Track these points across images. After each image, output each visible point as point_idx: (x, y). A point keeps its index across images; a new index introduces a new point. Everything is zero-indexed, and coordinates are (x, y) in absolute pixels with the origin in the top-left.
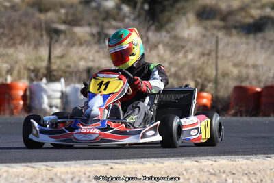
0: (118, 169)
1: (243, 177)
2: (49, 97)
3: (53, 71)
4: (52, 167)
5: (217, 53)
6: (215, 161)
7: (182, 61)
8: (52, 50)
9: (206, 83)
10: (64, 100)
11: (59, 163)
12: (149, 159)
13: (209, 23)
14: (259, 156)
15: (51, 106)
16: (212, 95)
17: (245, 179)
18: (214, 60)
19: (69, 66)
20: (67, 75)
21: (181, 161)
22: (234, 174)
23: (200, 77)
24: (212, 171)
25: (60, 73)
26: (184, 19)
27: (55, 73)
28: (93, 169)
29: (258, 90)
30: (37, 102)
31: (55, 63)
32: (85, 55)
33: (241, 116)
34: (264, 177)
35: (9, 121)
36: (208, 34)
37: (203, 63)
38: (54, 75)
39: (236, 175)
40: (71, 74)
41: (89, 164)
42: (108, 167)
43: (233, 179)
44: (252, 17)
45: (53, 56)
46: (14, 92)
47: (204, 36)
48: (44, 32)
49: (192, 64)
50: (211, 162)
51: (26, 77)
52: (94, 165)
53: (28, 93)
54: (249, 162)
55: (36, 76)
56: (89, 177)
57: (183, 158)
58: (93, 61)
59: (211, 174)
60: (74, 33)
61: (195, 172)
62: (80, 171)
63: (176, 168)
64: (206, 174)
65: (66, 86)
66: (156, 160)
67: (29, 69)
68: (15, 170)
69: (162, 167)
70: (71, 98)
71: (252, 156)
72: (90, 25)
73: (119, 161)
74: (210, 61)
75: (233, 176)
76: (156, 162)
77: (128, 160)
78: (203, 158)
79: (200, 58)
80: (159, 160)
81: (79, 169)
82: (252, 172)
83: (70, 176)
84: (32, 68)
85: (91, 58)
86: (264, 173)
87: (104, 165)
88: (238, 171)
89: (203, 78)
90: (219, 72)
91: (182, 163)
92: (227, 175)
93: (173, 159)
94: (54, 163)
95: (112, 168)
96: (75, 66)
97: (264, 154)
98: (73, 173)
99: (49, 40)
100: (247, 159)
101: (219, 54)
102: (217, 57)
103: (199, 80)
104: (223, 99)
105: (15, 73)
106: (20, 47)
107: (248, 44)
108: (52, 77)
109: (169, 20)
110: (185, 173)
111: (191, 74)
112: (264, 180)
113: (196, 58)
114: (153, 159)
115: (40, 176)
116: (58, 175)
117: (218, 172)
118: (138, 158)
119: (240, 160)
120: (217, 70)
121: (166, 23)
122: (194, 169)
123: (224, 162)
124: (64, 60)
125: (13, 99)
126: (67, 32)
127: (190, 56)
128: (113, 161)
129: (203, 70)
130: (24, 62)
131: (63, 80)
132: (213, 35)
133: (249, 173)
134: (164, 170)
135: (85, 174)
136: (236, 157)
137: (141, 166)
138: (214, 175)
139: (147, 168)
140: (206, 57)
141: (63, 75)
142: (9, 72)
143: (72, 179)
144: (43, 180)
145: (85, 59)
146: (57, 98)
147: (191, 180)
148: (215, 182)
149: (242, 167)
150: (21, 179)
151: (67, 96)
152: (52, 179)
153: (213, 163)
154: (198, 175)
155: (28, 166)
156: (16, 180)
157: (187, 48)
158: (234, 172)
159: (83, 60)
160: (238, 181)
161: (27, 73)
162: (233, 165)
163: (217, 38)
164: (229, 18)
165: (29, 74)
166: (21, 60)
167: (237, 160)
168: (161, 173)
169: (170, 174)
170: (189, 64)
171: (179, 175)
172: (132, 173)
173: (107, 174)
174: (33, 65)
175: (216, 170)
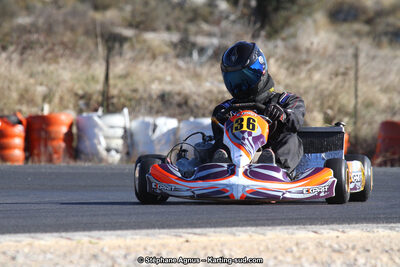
0: (197, 242)
1: (381, 256)
2: (106, 137)
3: (113, 97)
4: (99, 238)
5: (357, 71)
6: (343, 232)
7: (305, 84)
8: (111, 66)
9: (341, 117)
10: (129, 141)
11: (108, 233)
12: (244, 229)
13: (345, 27)
15: (108, 150)
17: (385, 258)
18: (353, 82)
19: (135, 91)
20: (133, 103)
21: (290, 231)
22: (368, 251)
23: (331, 108)
24: (336, 246)
25: (122, 100)
26: (309, 21)
27: (115, 100)
28: (160, 241)
30: (87, 143)
31: (115, 86)
32: (160, 75)
33: (392, 166)
35: (43, 170)
38: (113, 104)
39: (372, 252)
40: (139, 101)
41: (154, 235)
42: (182, 240)
43: (367, 258)
45: (111, 75)
46: (55, 129)
47: (340, 47)
48: (99, 40)
49: (320, 88)
50: (335, 234)
51: (71, 106)
52: (161, 236)
53: (74, 130)
54: (393, 233)
55: (87, 105)
57: (295, 227)
58: (171, 83)
59: (334, 251)
60: (145, 41)
61: (311, 248)
62: (139, 245)
63: (284, 241)
64: (330, 250)
65: (131, 120)
66: (253, 229)
67: (76, 94)
68: (42, 242)
69: (262, 241)
70: (139, 138)
71: (399, 225)
72: (168, 29)
73: (198, 231)
74: (347, 84)
75: (367, 254)
76: (254, 232)
77: (213, 229)
78: (325, 226)
79: (331, 79)
80: (259, 229)
81: (137, 242)
82: (396, 248)
83: (123, 252)
84: (80, 92)
85: (169, 78)
87: (176, 236)
88: (375, 247)
89: (336, 108)
90: (360, 100)
91: (293, 234)
92: (358, 253)
93: (279, 228)
94: (102, 232)
95: (187, 241)
96: (145, 91)
98: (128, 248)
100: (391, 229)
101: (362, 72)
102: (356, 79)
103: (330, 112)
104: (365, 141)
105: (56, 100)
106: (62, 62)
108: (109, 106)
109: (287, 23)
110: (295, 248)
111: (318, 103)
113: (325, 79)
114: (249, 228)
115: (79, 253)
116: (106, 250)
117: (345, 247)
118: (227, 226)
119: (380, 230)
120: (356, 97)
121: (282, 28)
122: (309, 243)
123: (355, 233)
124: (129, 80)
125: (53, 139)
126: (134, 40)
127: (317, 76)
128: (190, 230)
129: (336, 95)
130: (69, 84)
131: (126, 111)
132: (352, 44)
133: (392, 249)
134: (264, 244)
136: (375, 225)
137: (231, 238)
138: (339, 252)
139: (240, 240)
140: (340, 78)
141: (127, 103)
142: (47, 98)
143: (125, 257)
144: (81, 257)
145: (160, 80)
146: (118, 138)
147: (303, 260)
148: (339, 262)
149: (382, 240)
150: (49, 256)
151: (132, 135)
152: (95, 257)
153: (339, 234)
154: (315, 252)
155: (62, 237)
156: (41, 257)
157: (312, 64)
158: (369, 247)
159: (156, 83)
160: (373, 262)
161: (73, 100)
162: (368, 237)
163: (357, 49)
164: (378, 20)
165: (77, 101)
166: (64, 81)
167: (375, 230)
168: (258, 249)
169: (273, 251)
170: (316, 88)
171: (287, 251)
172: (216, 248)
173: (179, 250)
174: (83, 89)
175: (342, 244)
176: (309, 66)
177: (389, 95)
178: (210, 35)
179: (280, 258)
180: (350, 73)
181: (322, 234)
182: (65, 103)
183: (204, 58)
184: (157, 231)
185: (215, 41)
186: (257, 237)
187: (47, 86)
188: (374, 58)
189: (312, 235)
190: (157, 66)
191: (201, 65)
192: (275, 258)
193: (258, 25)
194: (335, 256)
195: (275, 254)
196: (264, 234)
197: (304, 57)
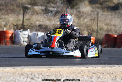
0: (52, 70)
1: (107, 75)
2: (23, 38)
3: (25, 26)
4: (23, 69)
5: (98, 19)
6: (95, 67)
7: (82, 23)
8: (24, 16)
9: (93, 33)
10: (29, 39)
11: (26, 67)
12: (66, 66)
13: (94, 5)
14: (115, 66)
15: (23, 42)
16: (95, 38)
17: (108, 76)
18: (97, 23)
19: (32, 24)
20: (31, 27)
22: (103, 73)
23: (90, 30)
24: (94, 72)
25: (28, 27)
26: (83, 4)
27: (26, 27)
28: (41, 70)
29: (116, 36)
30: (17, 39)
31: (26, 22)
32: (39, 19)
33: (108, 47)
34: (117, 75)
35: (5, 48)
36: (94, 10)
38: (25, 28)
39: (104, 74)
40: (33, 27)
41: (39, 68)
42: (48, 69)
43: (103, 76)
44: (114, 3)
45: (24, 19)
46: (7, 35)
47: (92, 11)
48: (21, 8)
51: (12, 28)
52: (42, 68)
53: (13, 35)
54: (110, 68)
55: (17, 28)
56: (39, 73)
57: (81, 66)
58: (42, 22)
59: (93, 73)
60: (34, 9)
61: (86, 72)
62: (35, 71)
63: (78, 70)
64: (92, 73)
65: (30, 33)
66: (69, 66)
67: (14, 25)
68: (6, 70)
70: (32, 38)
71: (112, 66)
72: (41, 6)
73: (52, 67)
74: (95, 23)
76: (69, 67)
77: (57, 66)
78: (90, 66)
79: (90, 21)
80: (70, 66)
81: (34, 70)
82: (111, 73)
83: (30, 73)
84: (15, 24)
85: (42, 20)
86: (117, 74)
87: (46, 68)
88: (105, 72)
89: (91, 30)
90: (99, 27)
91: (81, 68)
92: (100, 74)
93: (76, 66)
94: (24, 67)
95: (49, 70)
96: (34, 24)
97: (117, 65)
98: (32, 72)
99: (23, 12)
100: (110, 67)
101: (99, 19)
102: (98, 21)
103: (89, 31)
104: (100, 40)
105: (8, 26)
106: (10, 15)
107: (111, 15)
109: (77, 4)
110: (81, 72)
111: (86, 28)
112: (117, 76)
113: (88, 21)
114: (67, 66)
115: (17, 73)
116: (25, 72)
117: (96, 72)
118: (61, 65)
119: (106, 67)
120: (97, 26)
121: (75, 5)
122: (86, 71)
123: (99, 68)
124: (30, 21)
125: (7, 38)
126: (31, 8)
127: (86, 20)
128: (50, 67)
129: (91, 26)
130: (12, 22)
131: (29, 30)
132: (96, 11)
133: (110, 73)
134: (72, 71)
135: (37, 72)
137: (62, 69)
138: (95, 74)
140: (92, 21)
141: (29, 28)
142: (5, 26)
143: (31, 74)
144: (18, 74)
145: (39, 21)
146: (26, 38)
147: (84, 76)
148: (95, 77)
149: (107, 70)
150: (9, 74)
151: (30, 37)
152: (22, 74)
153: (94, 68)
154: (87, 74)
155: (12, 68)
156: (6, 74)
157: (85, 17)
158: (103, 72)
159: (38, 21)
160: (105, 77)
161: (13, 26)
162: (103, 69)
163: (98, 12)
164: (104, 4)
165: (14, 27)
166: (10, 21)
167: (105, 67)
168: (71, 73)
169: (75, 73)
170: (86, 24)
171: (79, 73)
172: (58, 72)
173: (47, 72)
174: (16, 23)
175: (95, 71)
176: (84, 17)
177: (107, 26)
178: (54, 7)
179: (77, 75)
180: (96, 19)
181: (89, 68)
182: (11, 27)
183: (52, 14)
184: (40, 66)
185: (55, 9)
186: (70, 69)
187: (5, 22)
188: (102, 15)
189: (86, 68)
190: (38, 16)
191: (51, 16)
192: (76, 75)
193: (68, 5)
194: (94, 75)
195: (76, 74)
196: (72, 68)
197: (82, 14)
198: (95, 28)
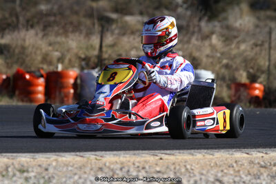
0: (167, 159)
3: (105, 59)
5: (270, 43)
6: (266, 153)
7: (234, 52)
8: (103, 39)
9: (259, 74)
11: (108, 153)
12: (199, 151)
13: (262, 14)
16: (264, 86)
19: (120, 55)
21: (231, 152)
23: (252, 68)
24: (262, 163)
26: (237, 9)
27: (106, 62)
28: (143, 159)
31: (106, 52)
32: (136, 45)
36: (262, 24)
37: (256, 54)
38: (104, 64)
41: (138, 154)
42: (157, 158)
45: (104, 45)
46: (65, 80)
47: (257, 26)
48: (96, 21)
49: (245, 54)
50: (261, 155)
51: (77, 65)
53: (79, 82)
55: (87, 64)
56: (138, 167)
57: (234, 150)
59: (262, 167)
60: (126, 22)
61: (246, 164)
62: (129, 161)
63: (226, 159)
64: (258, 166)
66: (206, 151)
67: (80, 58)
69: (212, 159)
72: (141, 14)
73: (168, 152)
76: (206, 153)
77: (178, 151)
78: (254, 150)
79: (252, 49)
80: (209, 151)
83: (119, 166)
84: (83, 56)
87: (154, 155)
89: (256, 68)
90: (273, 62)
91: (232, 154)
93: (223, 150)
95: (161, 159)
96: (126, 55)
98: (122, 163)
99: (100, 29)
101: (273, 44)
102: (270, 48)
103: (251, 71)
105: (67, 61)
106: (71, 36)
110: (235, 165)
111: (243, 65)
113: (249, 48)
114: (202, 150)
115: (89, 166)
116: (107, 164)
117: (269, 164)
118: (188, 149)
120: (269, 60)
122: (244, 161)
123: (275, 154)
124: (116, 48)
126: (119, 21)
127: (243, 47)
128: (162, 151)
129: (256, 60)
130: (75, 51)
132: (266, 25)
134: (213, 161)
135: (134, 164)
137: (191, 157)
138: (265, 167)
139: (197, 159)
140: (258, 48)
142: (61, 60)
143: (121, 169)
144: (91, 169)
145: (137, 49)
147: (241, 172)
148: (265, 174)
150: (70, 168)
152: (101, 169)
153: (263, 155)
154: (248, 167)
155: (77, 155)
156: (65, 169)
157: (239, 38)
159: (134, 49)
161: (78, 61)
163: (271, 29)
165: (80, 62)
166: (72, 49)
168: (210, 165)
169: (220, 166)
170: (242, 54)
171: (229, 167)
172: (181, 164)
173: (157, 164)
174: (85, 54)
175: (266, 162)
176: (237, 40)
179: (225, 171)
180: (265, 44)
181: (252, 154)
182: (73, 63)
187: (60, 52)
189: (245, 155)
190: (134, 39)
193: (203, 12)
194: (262, 170)
196: (213, 155)
198: (265, 64)
